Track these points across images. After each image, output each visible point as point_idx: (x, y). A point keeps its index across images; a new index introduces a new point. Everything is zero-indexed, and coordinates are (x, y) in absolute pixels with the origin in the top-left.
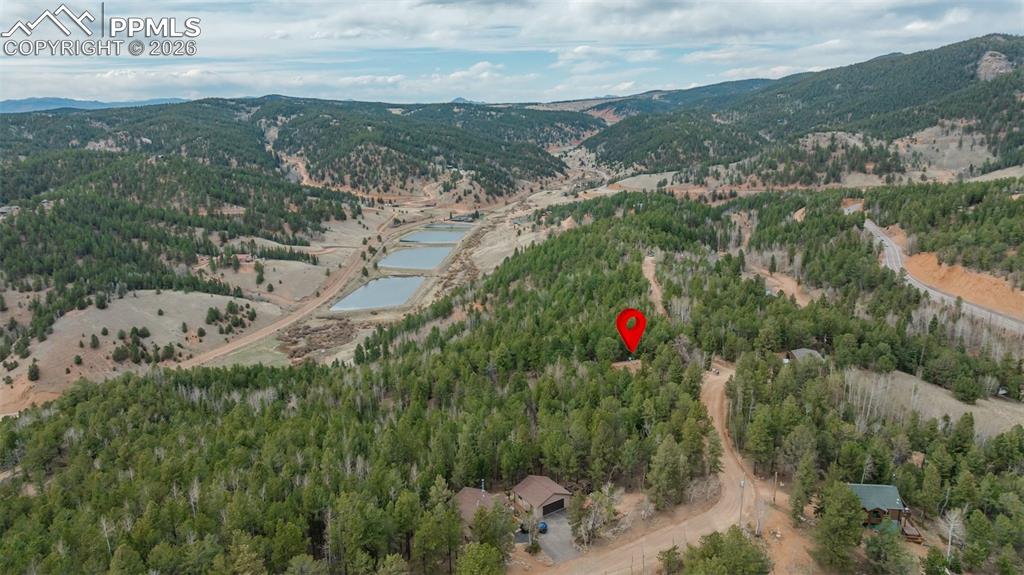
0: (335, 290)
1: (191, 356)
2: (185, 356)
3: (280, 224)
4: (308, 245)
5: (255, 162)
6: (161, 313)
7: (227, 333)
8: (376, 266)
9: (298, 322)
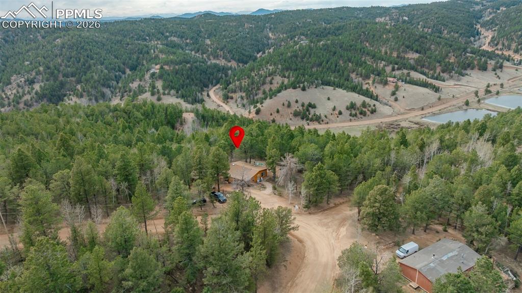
0: (435, 110)
1: (327, 123)
2: (324, 122)
3: (435, 67)
4: (444, 81)
5: (457, 33)
6: (329, 99)
7: (353, 117)
8: (479, 101)
9: (396, 121)
